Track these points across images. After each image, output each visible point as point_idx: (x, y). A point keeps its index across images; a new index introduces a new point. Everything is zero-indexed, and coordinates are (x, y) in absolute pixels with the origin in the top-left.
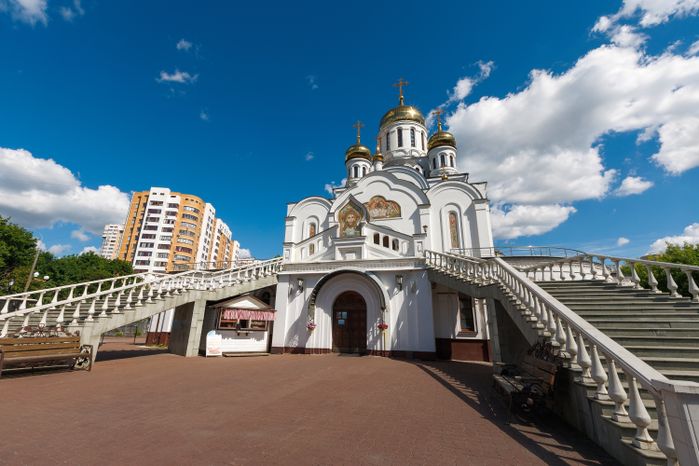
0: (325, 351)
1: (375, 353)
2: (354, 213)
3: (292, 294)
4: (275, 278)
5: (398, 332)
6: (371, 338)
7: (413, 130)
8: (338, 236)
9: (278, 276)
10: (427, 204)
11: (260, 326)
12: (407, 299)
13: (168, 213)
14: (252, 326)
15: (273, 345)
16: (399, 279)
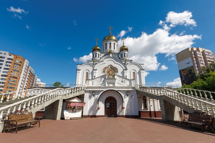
0: (103, 116)
1: (120, 116)
2: (112, 71)
3: (90, 97)
4: (84, 92)
5: (127, 110)
6: (118, 112)
7: (114, 44)
8: (107, 78)
9: (85, 91)
10: (126, 69)
11: (79, 108)
12: (130, 99)
13: (7, 62)
14: (77, 108)
15: (83, 115)
16: (127, 93)
